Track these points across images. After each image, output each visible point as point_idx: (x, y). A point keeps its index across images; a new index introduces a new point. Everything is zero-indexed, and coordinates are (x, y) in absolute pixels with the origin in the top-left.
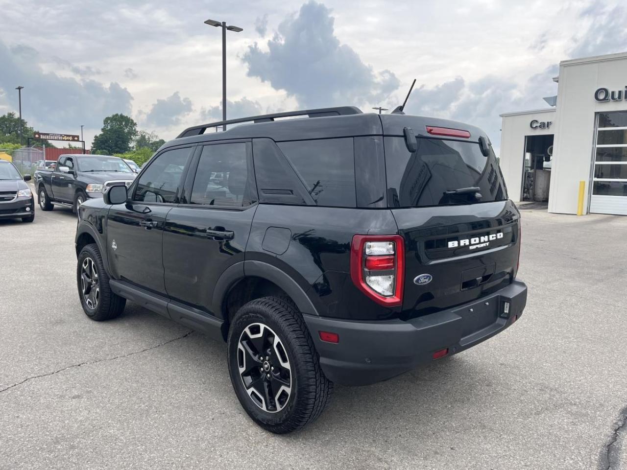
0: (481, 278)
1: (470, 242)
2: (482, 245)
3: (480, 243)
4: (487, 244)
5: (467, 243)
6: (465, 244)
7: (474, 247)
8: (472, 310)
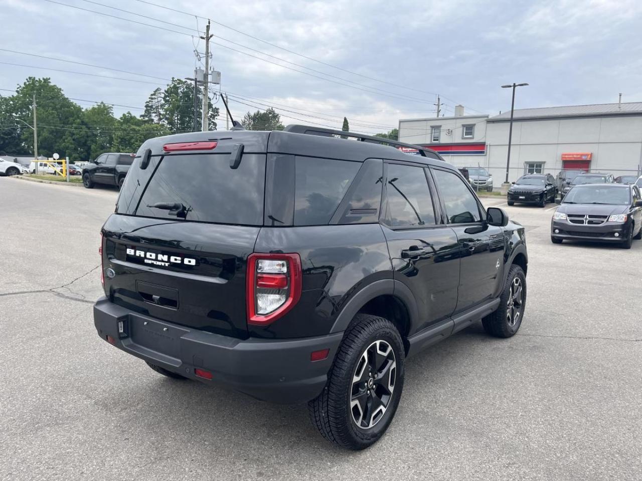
0: (159, 297)
1: (145, 255)
2: (159, 263)
3: (156, 260)
4: (167, 264)
5: (143, 255)
6: (140, 255)
7: (150, 262)
8: (145, 323)
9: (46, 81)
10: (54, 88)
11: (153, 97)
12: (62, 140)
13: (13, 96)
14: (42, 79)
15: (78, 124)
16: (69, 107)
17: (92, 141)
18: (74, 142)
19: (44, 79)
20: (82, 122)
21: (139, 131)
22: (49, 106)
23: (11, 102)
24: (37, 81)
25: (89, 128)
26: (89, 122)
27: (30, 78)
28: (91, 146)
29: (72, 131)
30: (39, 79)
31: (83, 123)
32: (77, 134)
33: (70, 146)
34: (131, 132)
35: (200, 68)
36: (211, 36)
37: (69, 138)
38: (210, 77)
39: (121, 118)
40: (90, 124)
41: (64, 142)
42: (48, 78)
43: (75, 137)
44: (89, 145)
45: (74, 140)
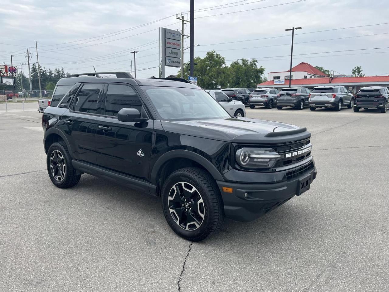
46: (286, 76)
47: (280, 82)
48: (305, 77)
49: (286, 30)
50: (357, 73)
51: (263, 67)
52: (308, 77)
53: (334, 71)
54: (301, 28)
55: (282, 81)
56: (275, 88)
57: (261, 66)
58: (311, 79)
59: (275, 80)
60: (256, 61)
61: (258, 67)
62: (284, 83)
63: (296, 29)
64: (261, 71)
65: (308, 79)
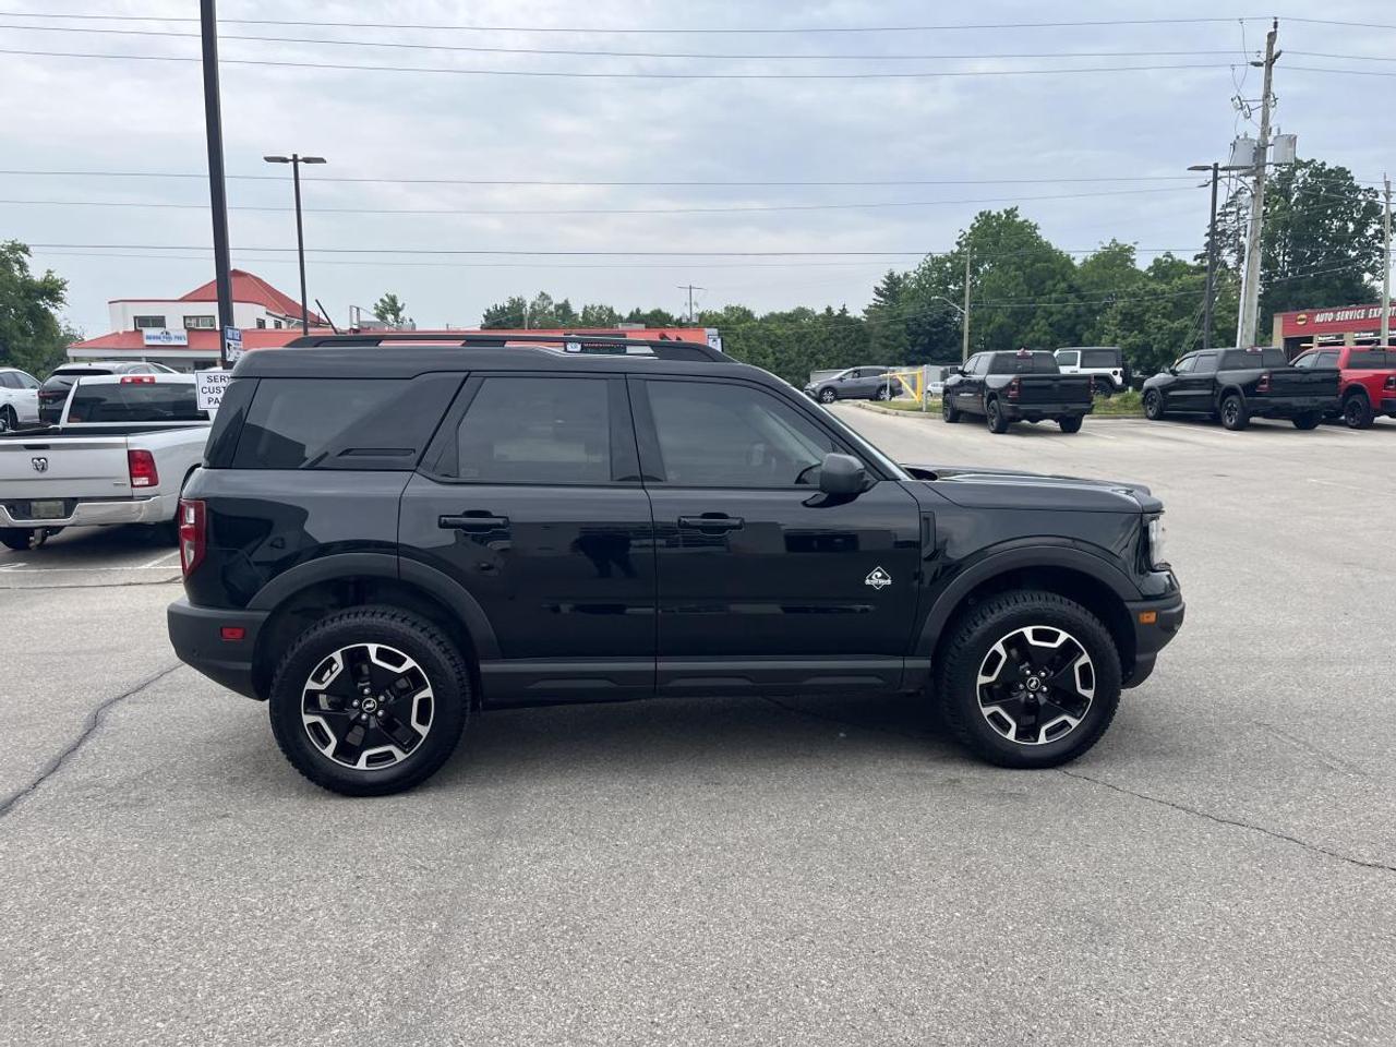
9: (1011, 213)
10: (1024, 225)
11: (1228, 210)
12: (1029, 328)
13: (952, 252)
14: (1002, 213)
15: (1061, 293)
16: (1048, 260)
17: (1086, 323)
18: (1051, 329)
19: (1006, 211)
20: (1071, 287)
21: (1163, 293)
22: (1009, 264)
23: (948, 265)
24: (994, 217)
25: (1082, 298)
26: (1084, 286)
27: (981, 214)
28: (1081, 335)
29: (1048, 309)
30: (998, 213)
31: (1071, 289)
32: (1060, 312)
33: (1043, 338)
34: (1146, 298)
35: (1246, 135)
36: (1277, 56)
37: (1043, 322)
38: (1270, 151)
39: (1150, 269)
40: (1084, 289)
41: (1033, 330)
42: (1014, 207)
43: (1055, 318)
44: (1078, 333)
45: (1050, 325)
46: (190, 317)
47: (170, 338)
48: (261, 324)
49: (268, 159)
50: (390, 317)
51: (57, 276)
52: (270, 324)
53: (358, 309)
54: (322, 160)
55: (177, 334)
56: (149, 359)
57: (49, 271)
58: (279, 330)
59: (147, 331)
60: (25, 250)
61: (37, 273)
62: (185, 343)
63: (307, 160)
64: (52, 290)
65: (270, 332)
